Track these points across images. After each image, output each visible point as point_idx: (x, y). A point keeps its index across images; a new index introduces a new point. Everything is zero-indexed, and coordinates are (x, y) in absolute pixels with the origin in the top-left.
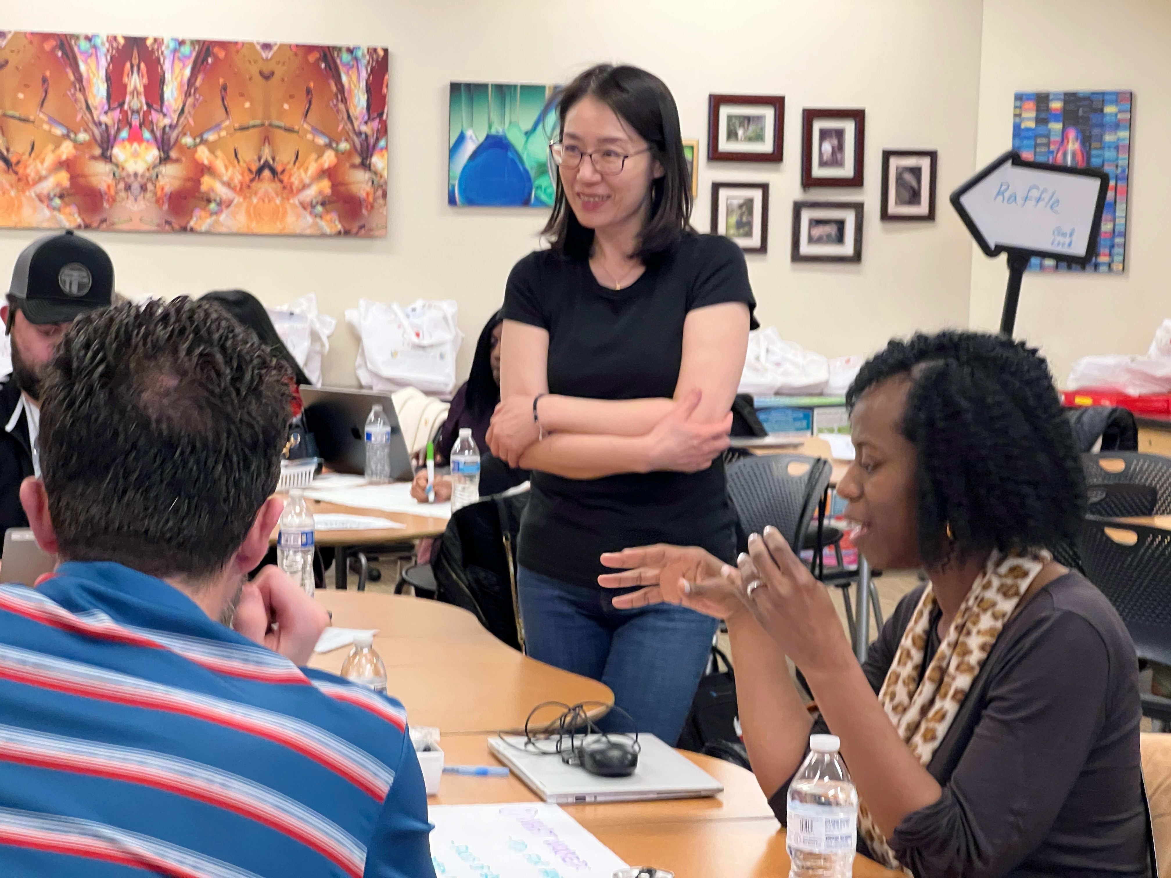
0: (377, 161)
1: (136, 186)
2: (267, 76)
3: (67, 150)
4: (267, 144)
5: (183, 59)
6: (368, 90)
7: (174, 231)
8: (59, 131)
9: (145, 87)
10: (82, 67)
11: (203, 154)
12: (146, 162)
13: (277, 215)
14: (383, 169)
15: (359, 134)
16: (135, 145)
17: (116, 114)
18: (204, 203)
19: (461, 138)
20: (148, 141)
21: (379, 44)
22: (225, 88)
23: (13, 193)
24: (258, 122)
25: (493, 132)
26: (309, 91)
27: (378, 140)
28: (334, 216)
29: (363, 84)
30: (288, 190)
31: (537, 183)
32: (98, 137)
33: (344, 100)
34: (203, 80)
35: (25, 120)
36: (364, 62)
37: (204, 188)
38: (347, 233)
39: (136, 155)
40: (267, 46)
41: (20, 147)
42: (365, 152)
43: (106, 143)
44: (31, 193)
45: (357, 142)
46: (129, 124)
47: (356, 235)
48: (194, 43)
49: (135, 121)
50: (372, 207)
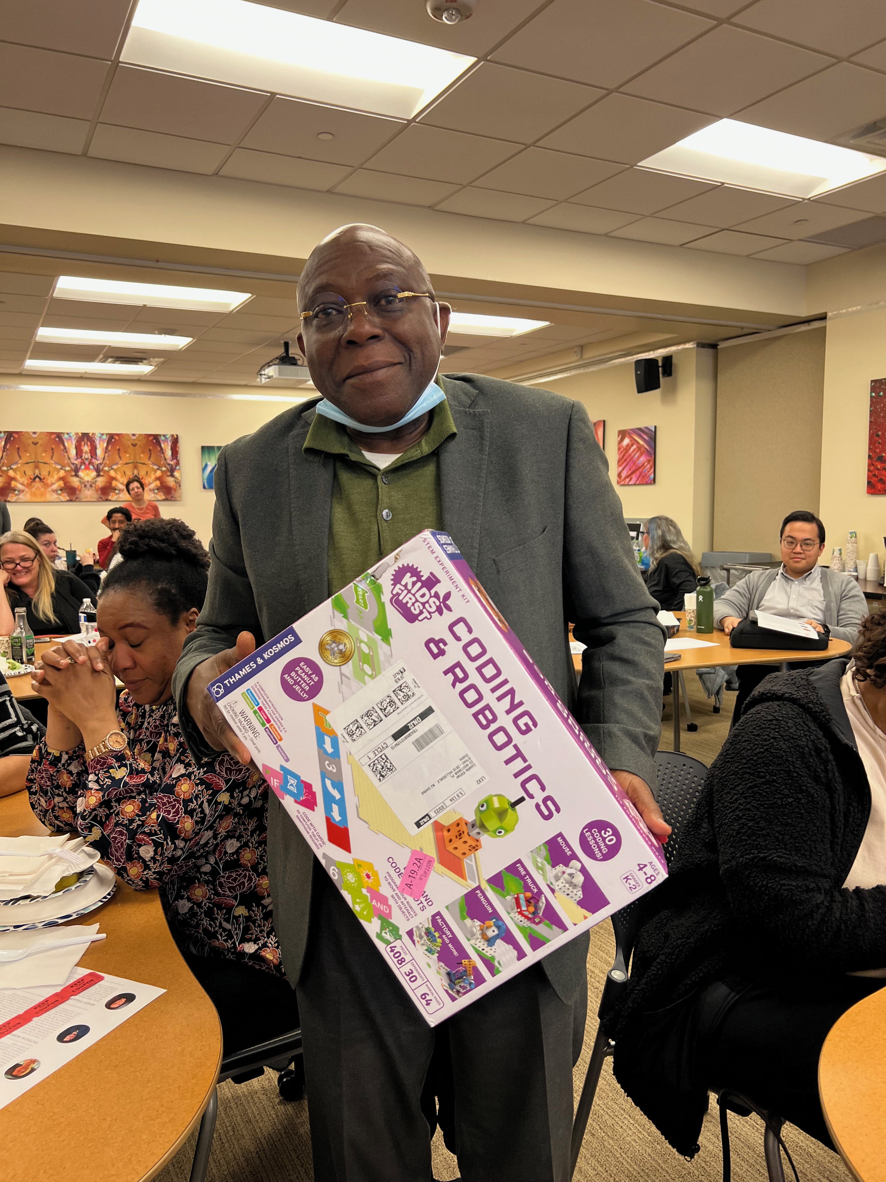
0: (176, 474)
1: (88, 485)
2: (134, 445)
3: (62, 473)
5: (103, 440)
6: (172, 449)
7: (103, 501)
8: (59, 467)
9: (90, 450)
10: (66, 444)
11: (112, 473)
12: (91, 477)
14: (179, 477)
15: (169, 464)
16: (87, 471)
17: (80, 460)
18: (114, 490)
19: (206, 465)
20: (92, 469)
21: (174, 433)
22: (119, 450)
23: (43, 490)
24: (132, 461)
26: (150, 450)
27: (176, 466)
28: (162, 494)
29: (170, 447)
32: (73, 469)
33: (163, 453)
34: (111, 447)
35: (46, 463)
36: (169, 439)
38: (166, 500)
39: (88, 475)
40: (134, 435)
41: (44, 473)
42: (172, 471)
43: (76, 470)
44: (49, 489)
45: (169, 467)
46: (85, 464)
47: (170, 500)
48: (107, 434)
49: (87, 462)
50: (175, 490)
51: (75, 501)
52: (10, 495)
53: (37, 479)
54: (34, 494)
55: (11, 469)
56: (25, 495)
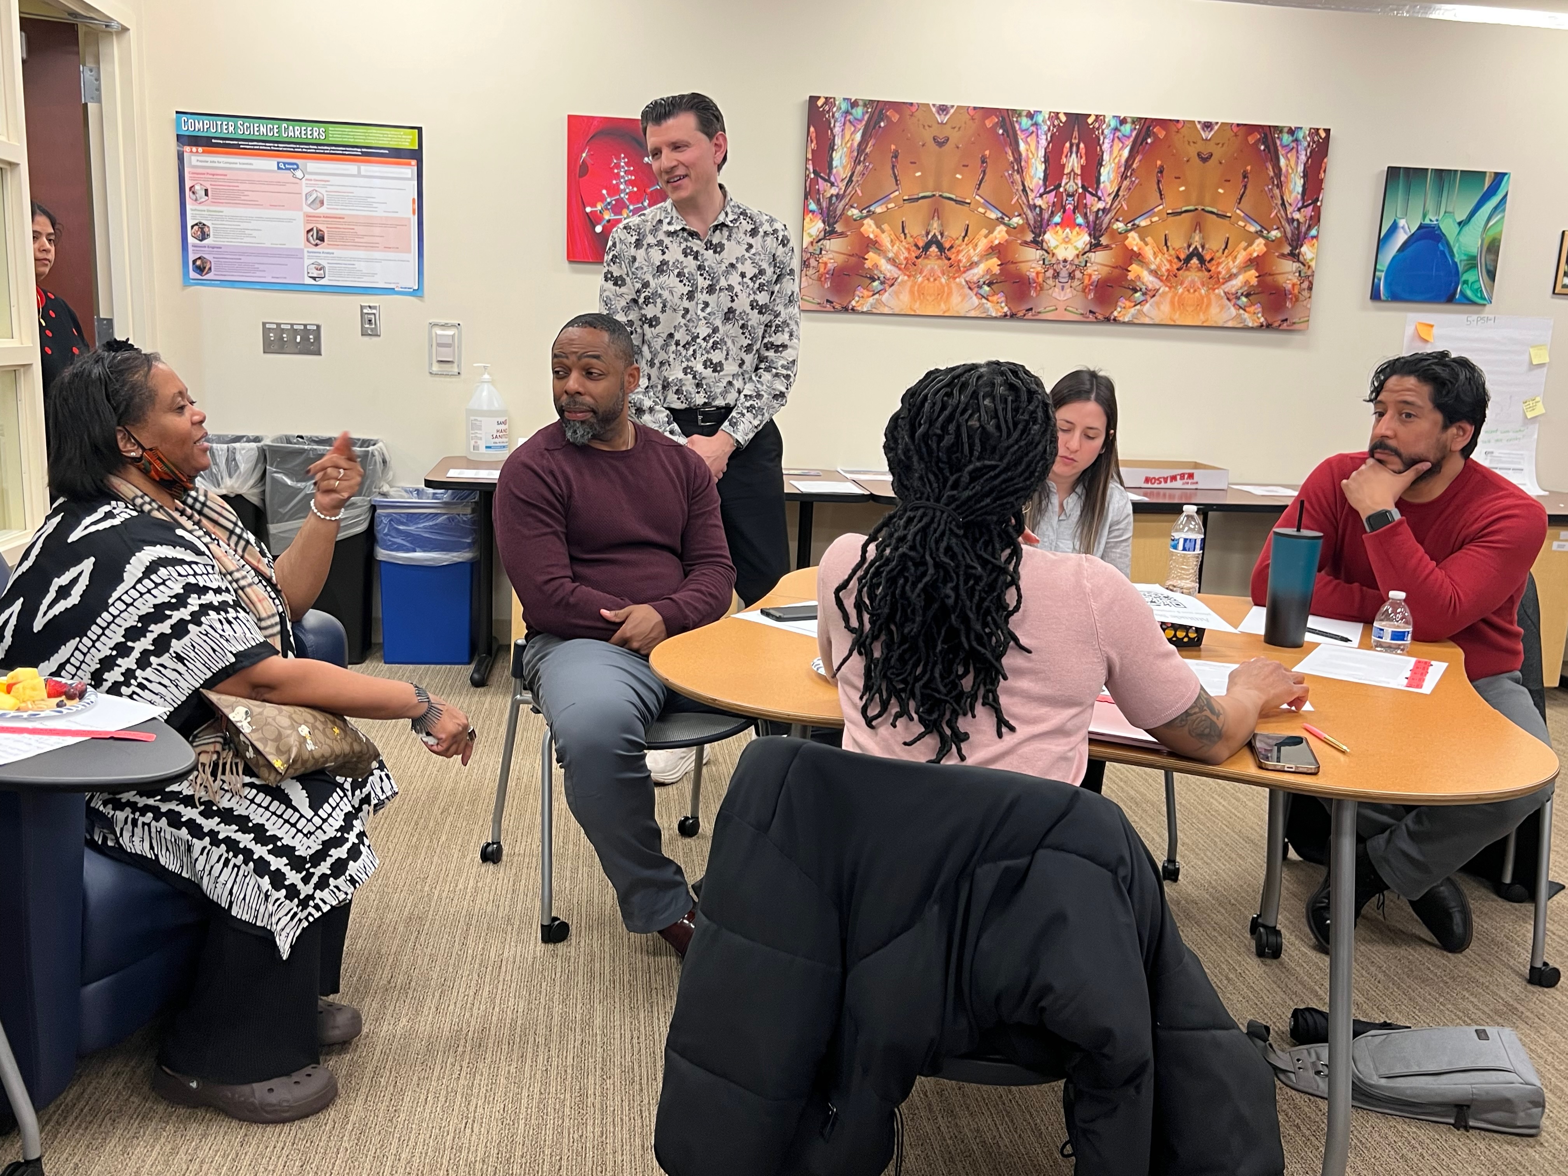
0: (1306, 251)
1: (1064, 273)
2: (1205, 158)
3: (1000, 234)
4: (1197, 231)
5: (1123, 139)
6: (1305, 175)
7: (1098, 321)
8: (994, 214)
9: (1082, 168)
10: (1022, 147)
11: (1133, 241)
12: (1077, 249)
13: (1201, 305)
14: (1311, 260)
15: (1291, 221)
16: (1068, 230)
17: (1051, 197)
18: (1131, 292)
19: (1394, 227)
20: (1080, 225)
21: (1322, 126)
22: (1161, 172)
23: (944, 280)
24: (1190, 207)
25: (1427, 221)
26: (1245, 177)
27: (1310, 228)
28: (1258, 308)
29: (1301, 168)
30: (1214, 280)
31: (1465, 277)
32: (1032, 222)
33: (1280, 186)
34: (1140, 161)
35: (962, 203)
36: (1304, 144)
37: (1131, 276)
38: (1268, 326)
39: (1067, 241)
40: (1208, 126)
41: (954, 232)
42: (1297, 240)
43: (1039, 228)
44: (961, 280)
45: (1288, 229)
46: (1064, 207)
47: (1278, 329)
48: (1136, 121)
49: (1070, 207)
50: (1297, 300)
51: (1022, 319)
52: (860, 292)
53: (934, 249)
54: (919, 294)
55: (871, 214)
56: (897, 294)
